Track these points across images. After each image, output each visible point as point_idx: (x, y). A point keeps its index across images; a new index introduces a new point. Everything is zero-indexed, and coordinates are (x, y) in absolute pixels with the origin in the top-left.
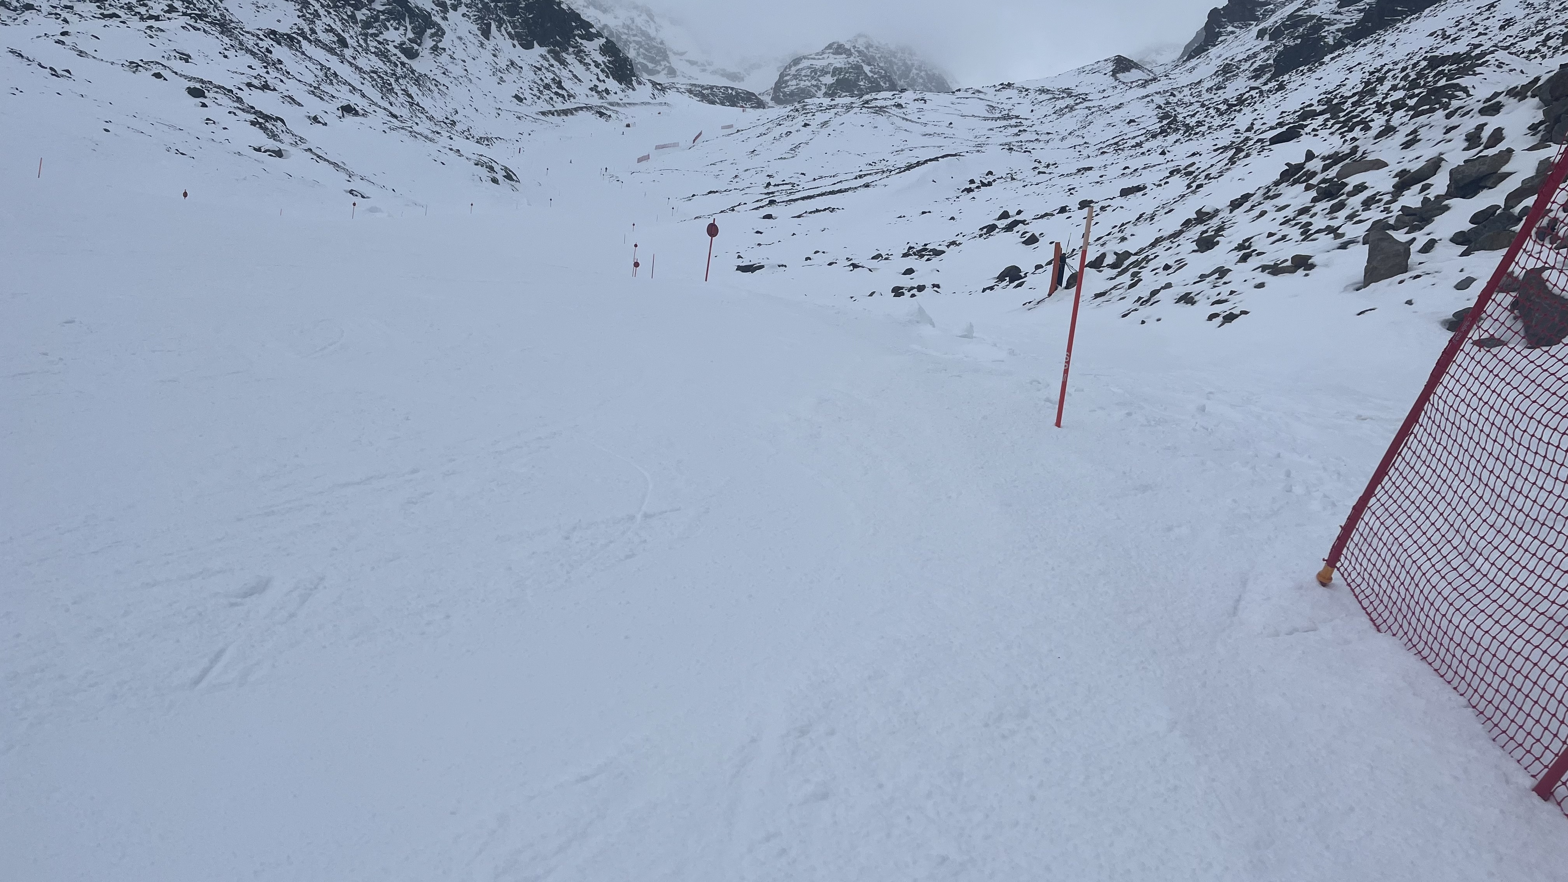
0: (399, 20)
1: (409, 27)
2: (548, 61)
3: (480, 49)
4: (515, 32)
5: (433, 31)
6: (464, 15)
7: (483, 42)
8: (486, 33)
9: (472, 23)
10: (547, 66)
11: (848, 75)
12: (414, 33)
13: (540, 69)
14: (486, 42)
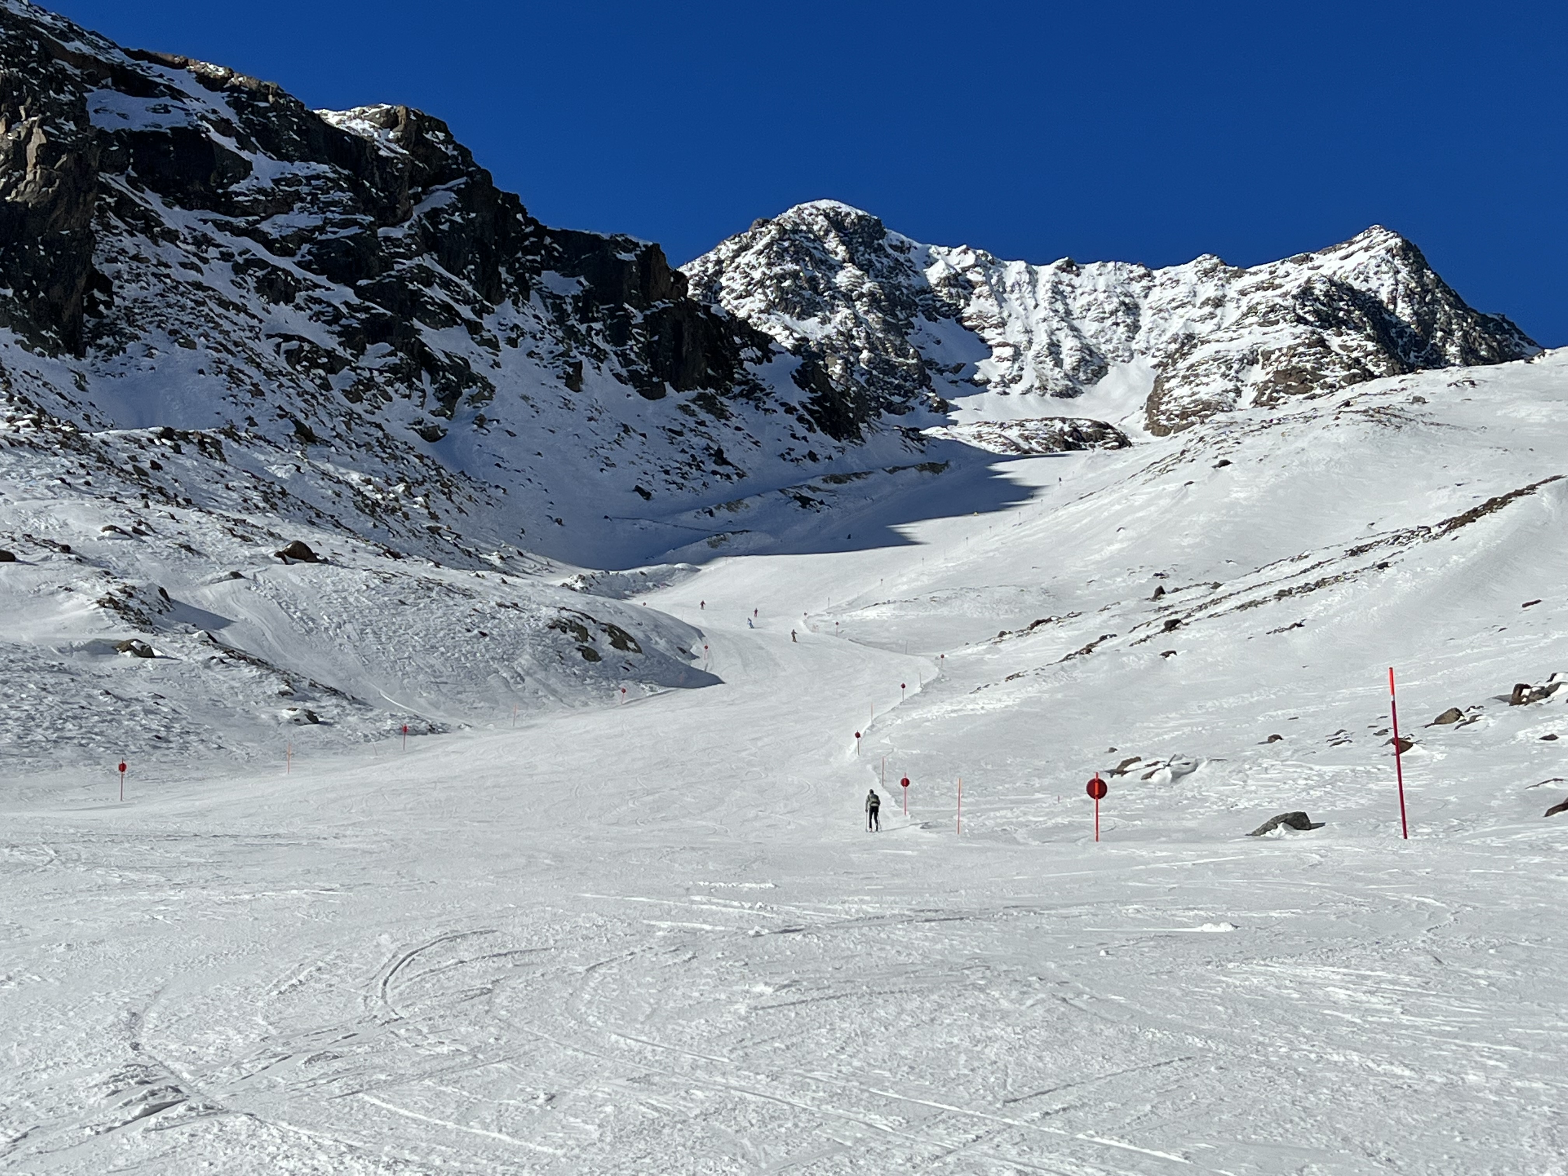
0: (409, 380)
1: (430, 389)
2: (693, 414)
3: (565, 411)
4: (628, 371)
5: (475, 390)
6: (531, 354)
7: (568, 398)
8: (574, 381)
9: (545, 367)
10: (693, 425)
11: (1295, 360)
12: (439, 400)
13: (680, 434)
14: (574, 396)
